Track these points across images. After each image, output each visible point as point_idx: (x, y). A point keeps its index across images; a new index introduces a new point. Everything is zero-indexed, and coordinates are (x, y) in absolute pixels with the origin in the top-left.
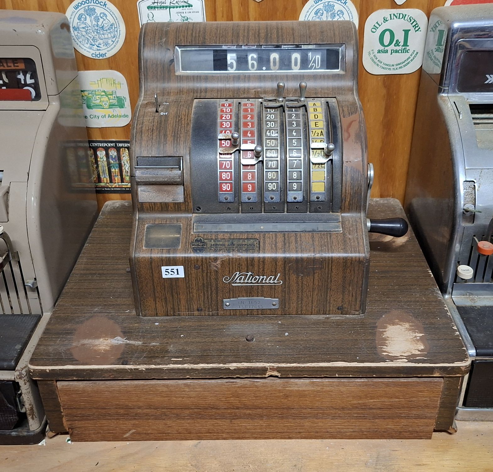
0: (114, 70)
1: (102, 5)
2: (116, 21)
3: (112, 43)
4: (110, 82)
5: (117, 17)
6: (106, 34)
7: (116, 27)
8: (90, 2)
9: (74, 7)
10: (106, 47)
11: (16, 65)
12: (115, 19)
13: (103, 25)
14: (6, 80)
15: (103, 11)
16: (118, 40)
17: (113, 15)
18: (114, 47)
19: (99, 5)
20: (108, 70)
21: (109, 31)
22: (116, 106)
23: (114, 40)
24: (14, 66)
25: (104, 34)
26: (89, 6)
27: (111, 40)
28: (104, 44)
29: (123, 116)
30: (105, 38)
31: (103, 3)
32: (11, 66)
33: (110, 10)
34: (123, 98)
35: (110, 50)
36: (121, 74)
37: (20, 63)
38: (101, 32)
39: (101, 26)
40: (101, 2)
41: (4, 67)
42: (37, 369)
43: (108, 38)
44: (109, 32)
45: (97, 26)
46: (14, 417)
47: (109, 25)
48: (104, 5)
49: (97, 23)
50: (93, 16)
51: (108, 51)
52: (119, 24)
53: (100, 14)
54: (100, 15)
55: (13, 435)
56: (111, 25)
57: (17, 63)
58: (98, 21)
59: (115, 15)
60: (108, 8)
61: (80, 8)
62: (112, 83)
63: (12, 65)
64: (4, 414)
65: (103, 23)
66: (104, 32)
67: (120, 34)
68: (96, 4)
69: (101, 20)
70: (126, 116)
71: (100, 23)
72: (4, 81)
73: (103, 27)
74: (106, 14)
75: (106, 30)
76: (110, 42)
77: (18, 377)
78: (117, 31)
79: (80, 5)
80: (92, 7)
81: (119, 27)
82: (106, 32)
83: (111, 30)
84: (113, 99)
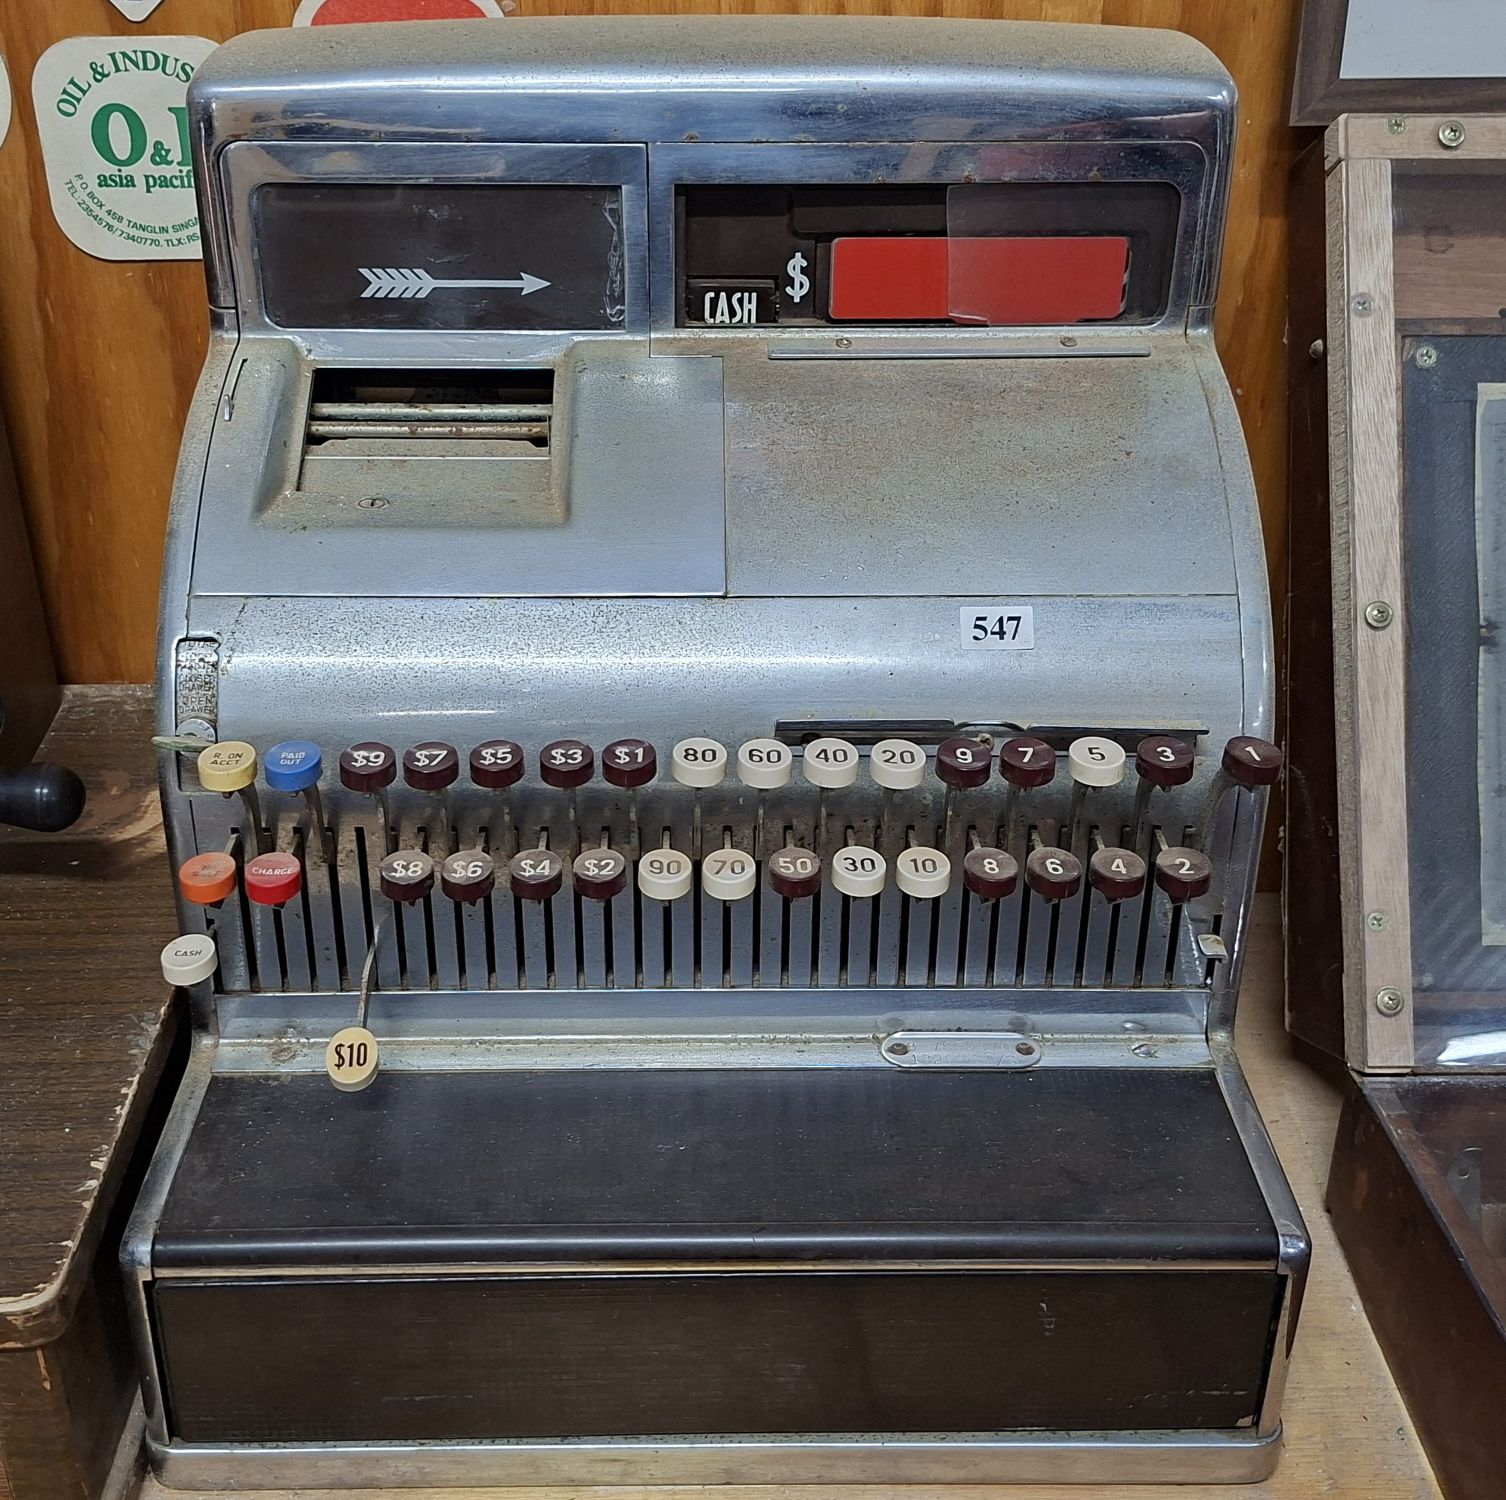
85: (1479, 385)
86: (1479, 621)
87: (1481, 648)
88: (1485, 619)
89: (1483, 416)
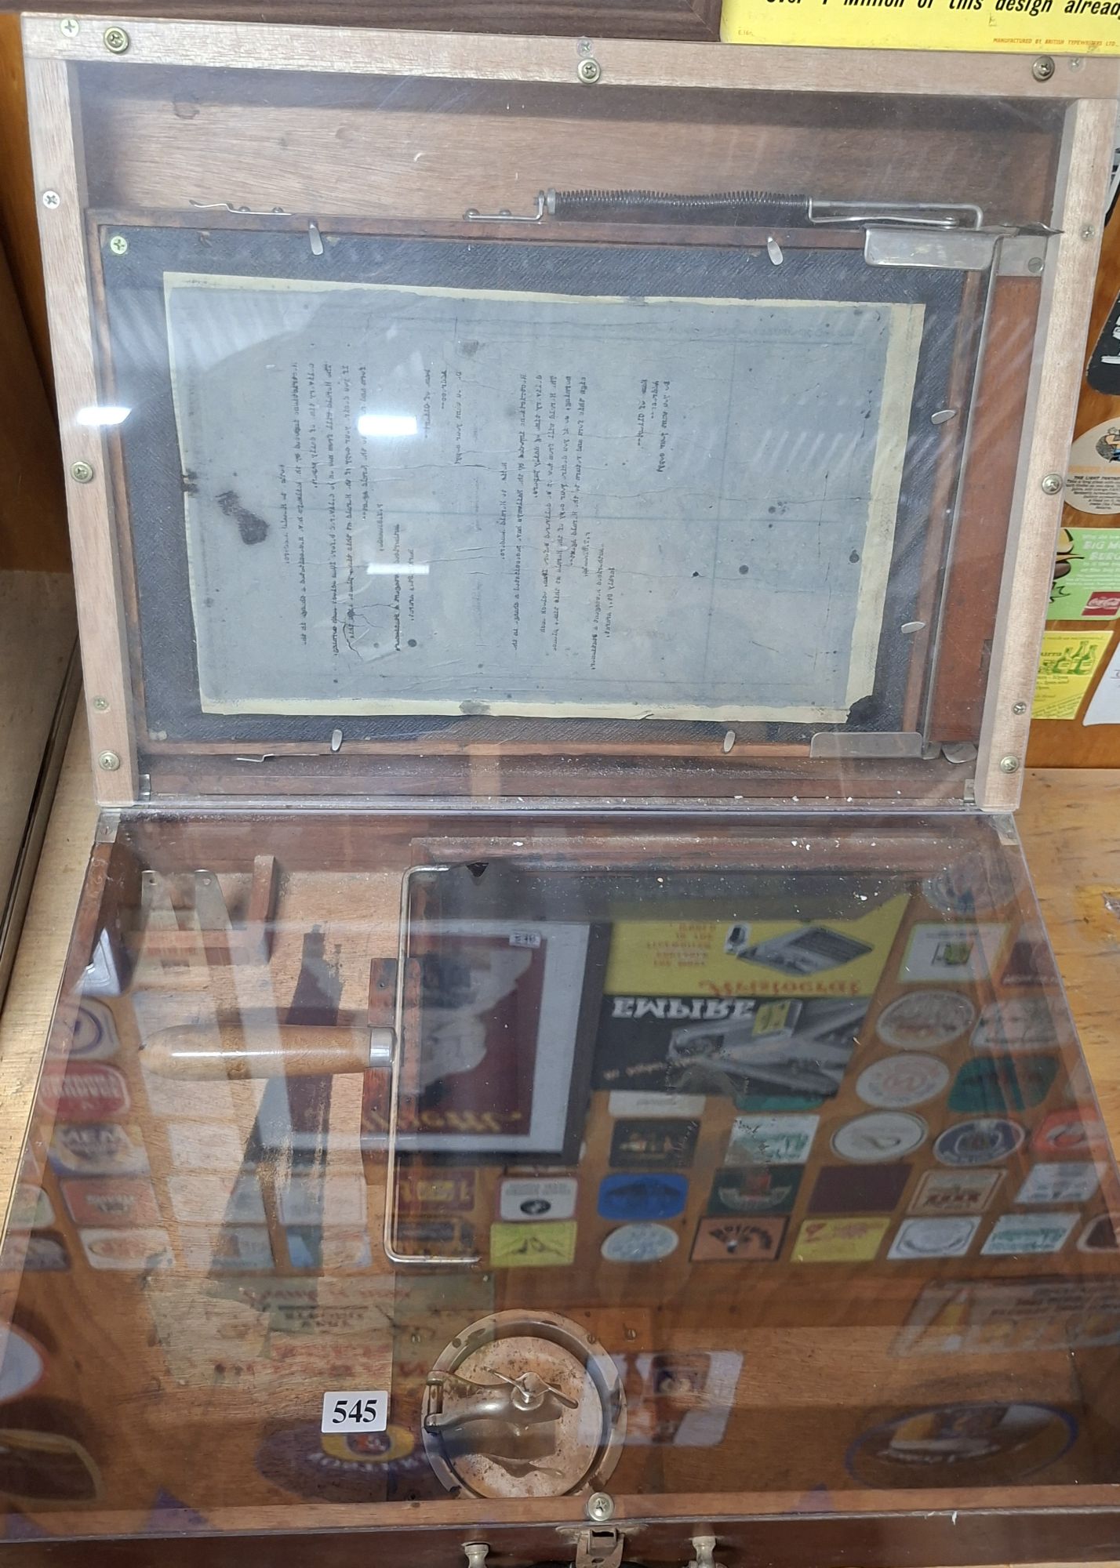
85: (165, 273)
86: (181, 471)
87: (186, 493)
88: (187, 470)
89: (170, 300)
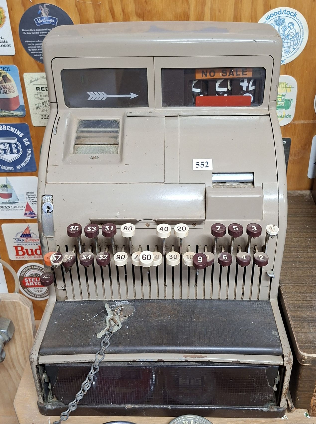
0: (288, 75)
1: (292, 15)
2: (302, 30)
3: (293, 50)
4: (283, 86)
5: (303, 26)
6: (289, 42)
7: (300, 35)
8: (282, 13)
9: (266, 18)
10: (287, 54)
11: (244, 73)
12: (301, 28)
13: (289, 34)
14: (229, 88)
15: (292, 20)
16: (299, 48)
17: (300, 25)
18: (294, 54)
19: (289, 15)
20: (283, 75)
21: (293, 39)
22: (283, 107)
23: (295, 47)
24: (243, 74)
25: (287, 43)
26: (280, 16)
27: (292, 48)
28: (285, 51)
29: (286, 117)
30: (287, 46)
31: (293, 13)
32: (239, 75)
33: (298, 20)
34: (290, 100)
35: (290, 57)
36: (294, 79)
37: (249, 71)
38: (286, 41)
39: (287, 35)
40: (292, 13)
41: (233, 75)
42: (311, 357)
43: (290, 46)
44: (292, 41)
45: (283, 35)
46: (270, 396)
47: (294, 34)
48: (294, 15)
49: (284, 33)
50: (281, 26)
51: (287, 58)
52: (303, 32)
53: (289, 23)
54: (288, 25)
55: (264, 411)
56: (296, 34)
57: (246, 72)
58: (285, 31)
59: (302, 24)
60: (297, 18)
61: (271, 18)
62: (284, 87)
63: (241, 73)
64: (262, 393)
65: (290, 32)
66: (288, 40)
67: (302, 42)
68: (286, 15)
69: (289, 29)
70: (289, 116)
71: (286, 32)
72: (228, 89)
73: (288, 35)
74: (294, 23)
75: (291, 39)
76: (291, 49)
77: (288, 363)
78: (300, 39)
79: (272, 15)
80: (282, 17)
81: (303, 35)
82: (290, 40)
83: (295, 39)
84: (281, 102)
